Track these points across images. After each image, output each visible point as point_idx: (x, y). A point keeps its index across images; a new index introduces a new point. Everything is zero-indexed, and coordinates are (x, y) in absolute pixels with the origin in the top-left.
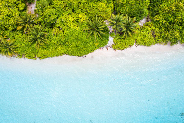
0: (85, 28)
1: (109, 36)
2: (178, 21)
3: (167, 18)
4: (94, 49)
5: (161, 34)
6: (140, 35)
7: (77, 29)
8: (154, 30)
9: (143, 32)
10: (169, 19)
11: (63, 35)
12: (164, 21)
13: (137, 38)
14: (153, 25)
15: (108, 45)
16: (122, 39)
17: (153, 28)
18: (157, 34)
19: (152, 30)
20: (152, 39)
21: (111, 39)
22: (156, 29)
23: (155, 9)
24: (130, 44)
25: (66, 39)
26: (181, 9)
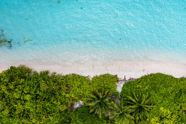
0: (153, 108)
1: (120, 93)
2: (41, 101)
3: (52, 106)
4: (143, 80)
5: (59, 88)
6: (85, 89)
7: (163, 108)
8: (67, 93)
9: (80, 93)
10: (50, 105)
11: (182, 104)
12: (55, 102)
13: (88, 86)
14: (67, 99)
15: (123, 83)
16: (107, 87)
17: (67, 95)
18: (64, 88)
19: (69, 93)
20: (70, 82)
21: (119, 89)
22: (65, 94)
23: (63, 118)
24: (97, 80)
25: (179, 98)
26: (34, 115)
